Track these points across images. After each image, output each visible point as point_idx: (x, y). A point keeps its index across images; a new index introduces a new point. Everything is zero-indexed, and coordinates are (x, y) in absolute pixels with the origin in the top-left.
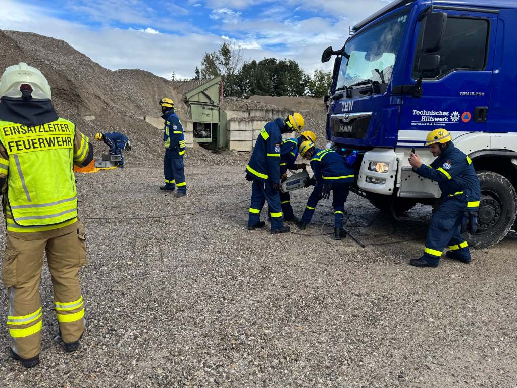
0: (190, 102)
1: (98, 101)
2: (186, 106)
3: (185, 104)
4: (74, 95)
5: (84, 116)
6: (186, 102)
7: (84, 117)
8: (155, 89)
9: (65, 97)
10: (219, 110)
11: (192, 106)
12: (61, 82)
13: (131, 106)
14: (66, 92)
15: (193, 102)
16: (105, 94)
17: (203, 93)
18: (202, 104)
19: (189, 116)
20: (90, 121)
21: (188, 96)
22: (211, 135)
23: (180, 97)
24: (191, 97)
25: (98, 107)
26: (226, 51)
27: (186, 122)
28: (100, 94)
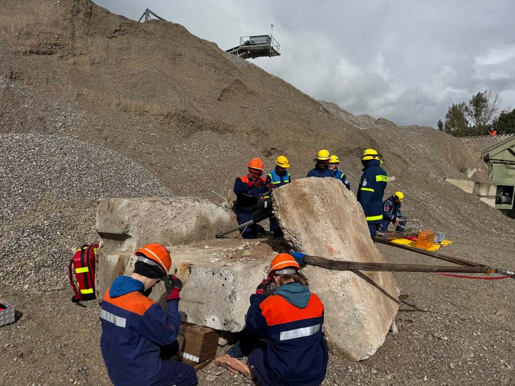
0: (491, 161)
1: (398, 160)
2: (487, 166)
3: (485, 163)
6: (487, 160)
8: (448, 147)
11: (494, 164)
12: (363, 142)
13: (429, 165)
15: (496, 161)
16: (405, 153)
17: (509, 150)
18: (506, 163)
19: (491, 178)
20: (391, 182)
21: (491, 154)
22: (513, 201)
23: (479, 155)
24: (494, 156)
25: (399, 168)
26: (479, 102)
27: (489, 184)
28: (400, 153)
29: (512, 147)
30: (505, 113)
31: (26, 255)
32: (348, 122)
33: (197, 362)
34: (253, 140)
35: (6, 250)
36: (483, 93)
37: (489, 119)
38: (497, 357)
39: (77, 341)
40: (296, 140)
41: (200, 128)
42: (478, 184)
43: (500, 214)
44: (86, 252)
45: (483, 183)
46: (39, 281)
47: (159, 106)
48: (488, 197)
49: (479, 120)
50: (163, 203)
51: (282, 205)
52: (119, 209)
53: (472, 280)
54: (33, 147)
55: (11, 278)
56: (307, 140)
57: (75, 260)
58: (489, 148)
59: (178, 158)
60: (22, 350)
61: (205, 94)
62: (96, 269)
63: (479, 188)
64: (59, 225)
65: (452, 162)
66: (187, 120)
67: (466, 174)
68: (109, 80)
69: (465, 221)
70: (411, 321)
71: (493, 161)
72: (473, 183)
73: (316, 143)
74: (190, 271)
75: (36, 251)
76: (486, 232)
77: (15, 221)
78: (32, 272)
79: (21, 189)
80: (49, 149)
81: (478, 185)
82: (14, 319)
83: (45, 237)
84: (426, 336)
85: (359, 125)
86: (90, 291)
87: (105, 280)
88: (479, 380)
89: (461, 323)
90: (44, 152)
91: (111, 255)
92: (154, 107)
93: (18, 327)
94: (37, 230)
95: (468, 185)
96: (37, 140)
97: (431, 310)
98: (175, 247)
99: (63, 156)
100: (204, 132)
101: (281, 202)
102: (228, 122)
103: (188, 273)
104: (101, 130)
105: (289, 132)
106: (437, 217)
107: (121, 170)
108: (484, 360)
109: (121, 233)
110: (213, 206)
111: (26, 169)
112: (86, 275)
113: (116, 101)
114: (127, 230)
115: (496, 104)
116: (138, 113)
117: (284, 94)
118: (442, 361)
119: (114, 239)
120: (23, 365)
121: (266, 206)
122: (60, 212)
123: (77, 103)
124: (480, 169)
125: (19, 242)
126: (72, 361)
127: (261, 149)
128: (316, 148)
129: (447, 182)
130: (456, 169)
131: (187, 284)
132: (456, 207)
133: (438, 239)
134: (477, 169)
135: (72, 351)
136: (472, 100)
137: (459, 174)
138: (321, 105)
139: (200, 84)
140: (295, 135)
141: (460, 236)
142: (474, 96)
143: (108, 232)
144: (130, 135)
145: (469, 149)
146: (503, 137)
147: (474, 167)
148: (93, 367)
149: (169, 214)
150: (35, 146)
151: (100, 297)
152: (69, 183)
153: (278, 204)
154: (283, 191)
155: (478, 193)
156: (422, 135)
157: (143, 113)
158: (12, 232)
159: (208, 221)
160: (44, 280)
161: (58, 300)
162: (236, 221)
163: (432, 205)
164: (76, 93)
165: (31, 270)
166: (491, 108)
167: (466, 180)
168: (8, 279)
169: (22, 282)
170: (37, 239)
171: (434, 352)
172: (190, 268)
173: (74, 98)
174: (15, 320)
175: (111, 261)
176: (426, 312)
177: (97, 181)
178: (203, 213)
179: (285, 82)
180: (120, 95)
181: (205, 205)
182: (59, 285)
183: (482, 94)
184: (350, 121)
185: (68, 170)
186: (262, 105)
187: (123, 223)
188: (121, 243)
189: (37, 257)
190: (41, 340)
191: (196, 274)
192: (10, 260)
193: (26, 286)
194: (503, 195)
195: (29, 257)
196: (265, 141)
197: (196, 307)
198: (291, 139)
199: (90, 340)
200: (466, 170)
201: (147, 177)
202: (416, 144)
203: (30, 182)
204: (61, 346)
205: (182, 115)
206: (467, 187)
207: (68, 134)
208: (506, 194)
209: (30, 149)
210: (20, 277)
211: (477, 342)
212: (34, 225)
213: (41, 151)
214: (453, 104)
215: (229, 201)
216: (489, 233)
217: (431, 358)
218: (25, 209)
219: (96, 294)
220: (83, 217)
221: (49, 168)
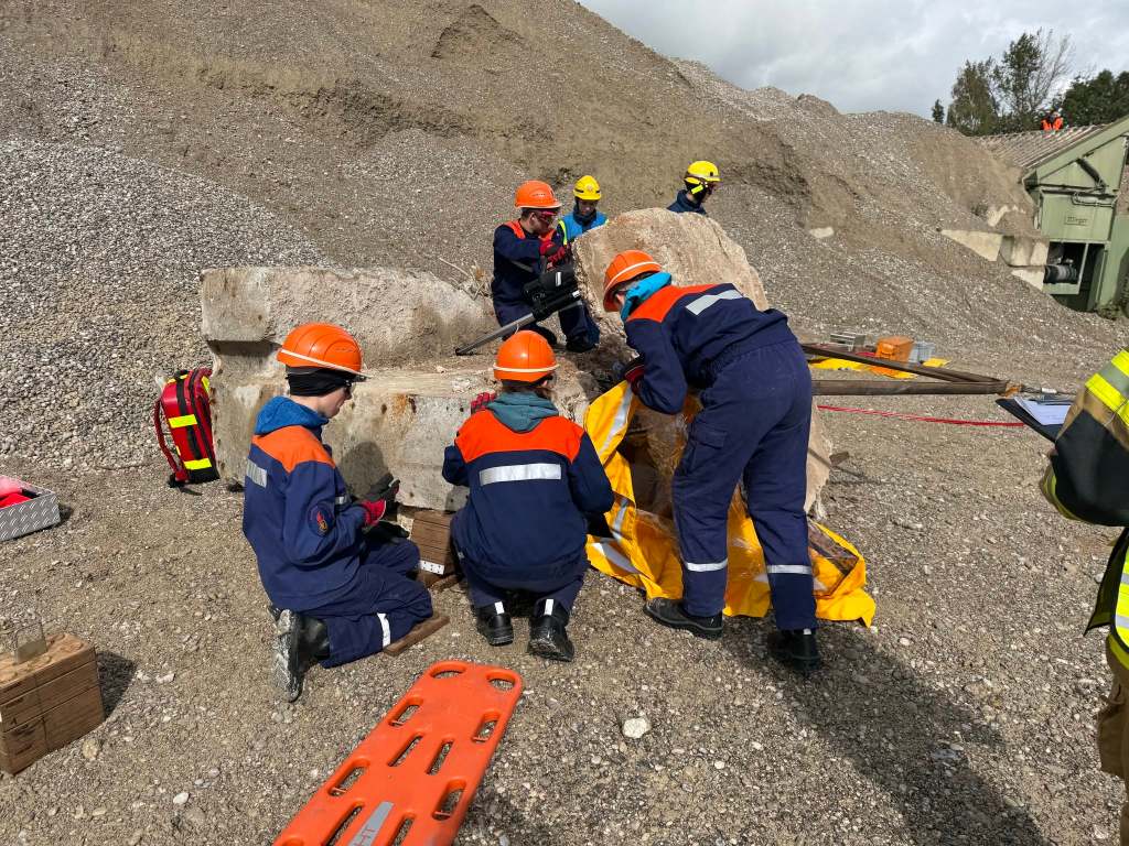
0: (1041, 188)
1: (840, 191)
2: (1029, 199)
3: (1026, 194)
4: (791, 178)
5: (812, 227)
6: (1031, 186)
7: (811, 232)
8: (950, 158)
9: (770, 183)
10: (1114, 208)
11: (1046, 196)
12: (766, 150)
13: (906, 201)
14: (775, 173)
15: (1050, 189)
16: (855, 175)
17: (1081, 162)
18: (1071, 193)
19: (1039, 226)
20: (824, 240)
21: (1041, 172)
22: (1080, 277)
23: (1015, 175)
24: (1047, 176)
25: (841, 207)
26: (1024, 55)
27: (1033, 241)
28: (845, 175)
29: (1087, 155)
30: (1081, 80)
31: (54, 402)
32: (731, 103)
33: (442, 573)
34: (519, 152)
35: (10, 390)
36: (1034, 34)
37: (1045, 96)
38: (1015, 554)
39: (194, 552)
40: (617, 148)
41: (397, 123)
42: (1009, 239)
43: (1050, 303)
44: (186, 384)
45: (1020, 238)
46: (91, 450)
47: (298, 73)
48: (1029, 267)
49: (1024, 100)
50: (339, 278)
51: (595, 271)
52: (249, 289)
53: (981, 427)
54: (24, 171)
55: (31, 446)
56: (643, 147)
57: (167, 401)
58: (1039, 159)
59: (351, 193)
60: (89, 568)
61: (399, 41)
62: (212, 417)
63: (1012, 250)
64: (114, 340)
65: (957, 194)
66: (364, 104)
67: (985, 219)
68: (175, 11)
69: (978, 319)
70: (853, 500)
71: (1045, 188)
72: (998, 239)
73: (659, 155)
74: (414, 408)
75: (73, 394)
76: (1018, 339)
77: (16, 333)
78: (74, 433)
79: (15, 264)
80: (62, 175)
81: (1009, 243)
82: (58, 516)
83: (88, 363)
84: (881, 525)
85: (756, 111)
86: (205, 463)
87: (235, 439)
88: (976, 590)
89: (951, 501)
90: (51, 182)
91: (243, 385)
92: (286, 76)
93: (69, 532)
94: (66, 349)
95: (989, 242)
96: (30, 155)
97: (893, 480)
98: (375, 371)
99: (95, 191)
100: (405, 133)
101: (593, 264)
102: (459, 109)
103: (411, 411)
104: (171, 133)
105: (600, 128)
106: (919, 312)
107: (231, 222)
108: (988, 558)
109: (258, 339)
110: (446, 287)
111: (18, 221)
112: (193, 432)
113: (197, 64)
114: (271, 333)
115: (1063, 59)
116: (251, 90)
117: (585, 40)
118: (910, 564)
119: (244, 355)
120: (98, 593)
121: (559, 282)
122: (111, 314)
123: (106, 69)
124: (1015, 208)
125: (33, 375)
126: (193, 585)
127: (538, 172)
128: (662, 167)
129: (942, 237)
130: (964, 208)
131: (409, 434)
132: (961, 291)
133: (919, 357)
134: (1010, 208)
135: (188, 569)
136: (1009, 53)
137: (971, 218)
138: (671, 65)
139: (388, 16)
140: (613, 138)
141: (964, 350)
142: (1013, 43)
143: (231, 339)
144: (239, 143)
145: (994, 163)
146: (1071, 134)
147: (1003, 203)
148: (236, 593)
149: (355, 301)
150: (29, 168)
151: (227, 474)
152: (119, 251)
153: (586, 267)
154: (596, 239)
155: (1007, 260)
156: (894, 134)
157: (262, 91)
158: (14, 355)
159: (436, 319)
160: (103, 449)
161: (139, 485)
162: (494, 320)
163: (909, 288)
164: (100, 43)
165: (72, 430)
166: (1050, 70)
167: (983, 231)
168: (26, 449)
169: (57, 453)
170: (72, 368)
171: (895, 551)
172: (412, 401)
173: (97, 56)
174: (62, 519)
175: (243, 399)
176: (885, 484)
177: (182, 246)
178: (425, 302)
179: (585, 10)
180: (204, 47)
181: (428, 284)
182: (135, 457)
183: (1032, 38)
184: (736, 101)
185: (113, 220)
186: (535, 67)
187: (260, 318)
188: (261, 362)
189: (79, 404)
190: (122, 552)
191: (426, 412)
192: (22, 411)
193: (68, 461)
194: (1063, 263)
195: (61, 406)
196: (545, 151)
197: (432, 477)
198: (604, 146)
199: (221, 549)
200: (986, 209)
201: (286, 237)
202: (881, 154)
203: (32, 250)
204: (165, 562)
205: (352, 93)
206: (987, 247)
207: (97, 142)
208: (1067, 261)
209: (18, 176)
210: (51, 444)
211: (979, 530)
212: (60, 339)
213: (44, 178)
214: (968, 64)
215: (477, 279)
216: (1025, 342)
217: (887, 559)
218: (33, 307)
219: (219, 469)
220: (164, 322)
221: (69, 217)
